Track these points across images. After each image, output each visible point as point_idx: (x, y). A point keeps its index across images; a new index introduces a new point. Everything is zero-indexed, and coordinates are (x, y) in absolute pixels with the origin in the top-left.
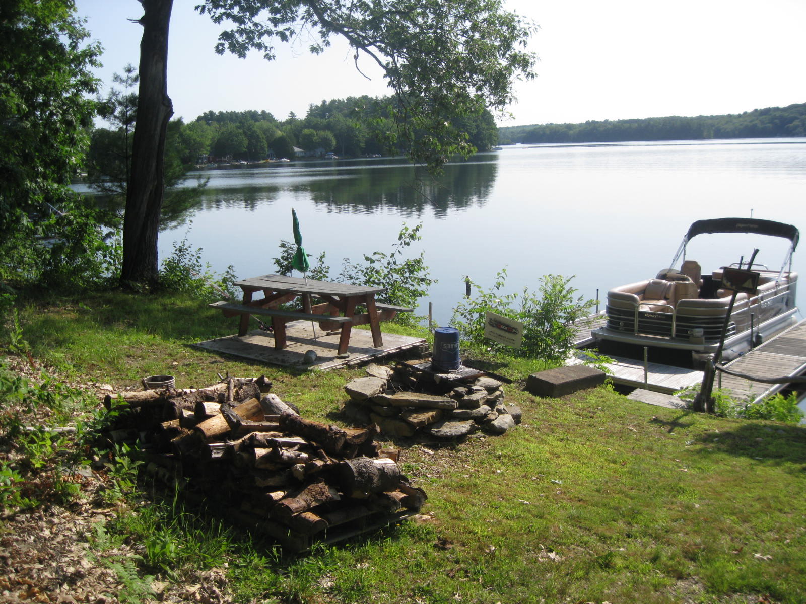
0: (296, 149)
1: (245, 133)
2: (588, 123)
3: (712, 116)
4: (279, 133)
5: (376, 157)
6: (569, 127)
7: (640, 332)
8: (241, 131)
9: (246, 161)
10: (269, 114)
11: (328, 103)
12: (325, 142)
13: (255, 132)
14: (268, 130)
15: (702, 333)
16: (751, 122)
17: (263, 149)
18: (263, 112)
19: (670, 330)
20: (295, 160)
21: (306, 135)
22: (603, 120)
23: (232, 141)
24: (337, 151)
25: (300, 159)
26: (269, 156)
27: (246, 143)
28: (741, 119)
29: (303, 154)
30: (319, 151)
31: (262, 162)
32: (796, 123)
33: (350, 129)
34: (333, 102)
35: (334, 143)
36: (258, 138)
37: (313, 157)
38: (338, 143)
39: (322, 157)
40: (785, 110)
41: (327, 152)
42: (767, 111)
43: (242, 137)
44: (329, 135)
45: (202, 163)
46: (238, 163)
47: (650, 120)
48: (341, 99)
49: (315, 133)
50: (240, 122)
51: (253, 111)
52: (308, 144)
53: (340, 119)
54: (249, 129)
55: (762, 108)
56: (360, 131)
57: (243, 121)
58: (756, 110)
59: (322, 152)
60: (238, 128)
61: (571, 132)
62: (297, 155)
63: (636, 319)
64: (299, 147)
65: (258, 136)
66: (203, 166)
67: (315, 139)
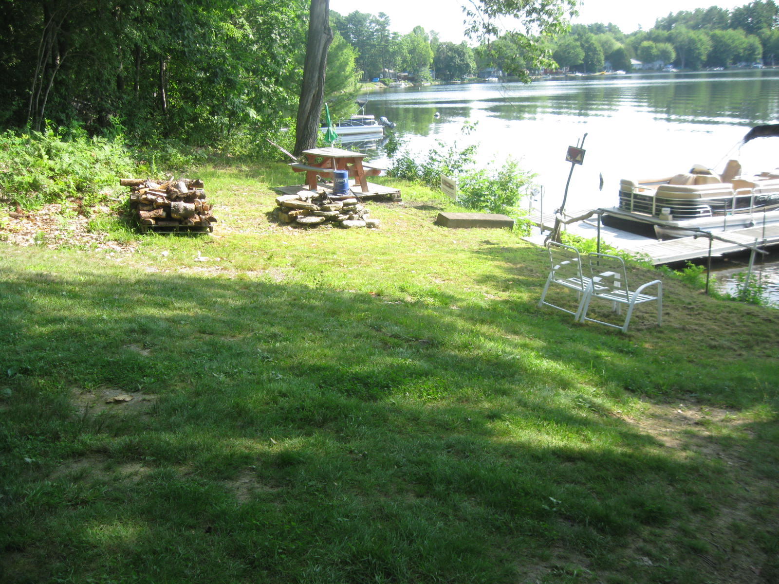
0: (634, 62)
1: (582, 46)
4: (618, 45)
5: (718, 70)
7: (635, 210)
8: (578, 43)
9: (581, 72)
10: (615, 26)
11: (674, 15)
12: (664, 55)
13: (593, 44)
14: (606, 42)
15: (669, 212)
17: (599, 61)
18: (610, 24)
19: (651, 209)
20: (631, 73)
21: (644, 47)
23: (569, 53)
24: (676, 64)
25: (636, 71)
26: (605, 68)
27: (582, 55)
29: (641, 67)
30: (657, 64)
31: (597, 74)
33: (692, 41)
34: (681, 13)
35: (673, 55)
36: (594, 51)
37: (651, 69)
38: (678, 55)
39: (660, 69)
41: (665, 65)
43: (579, 50)
44: (669, 47)
45: (538, 75)
46: (573, 75)
48: (689, 11)
49: (654, 45)
50: (579, 34)
51: (599, 23)
52: (647, 57)
53: (683, 31)
54: (587, 41)
56: (702, 44)
57: (582, 33)
59: (660, 65)
60: (576, 40)
62: (634, 67)
63: (632, 200)
64: (637, 60)
65: (595, 48)
66: (539, 77)
67: (654, 51)
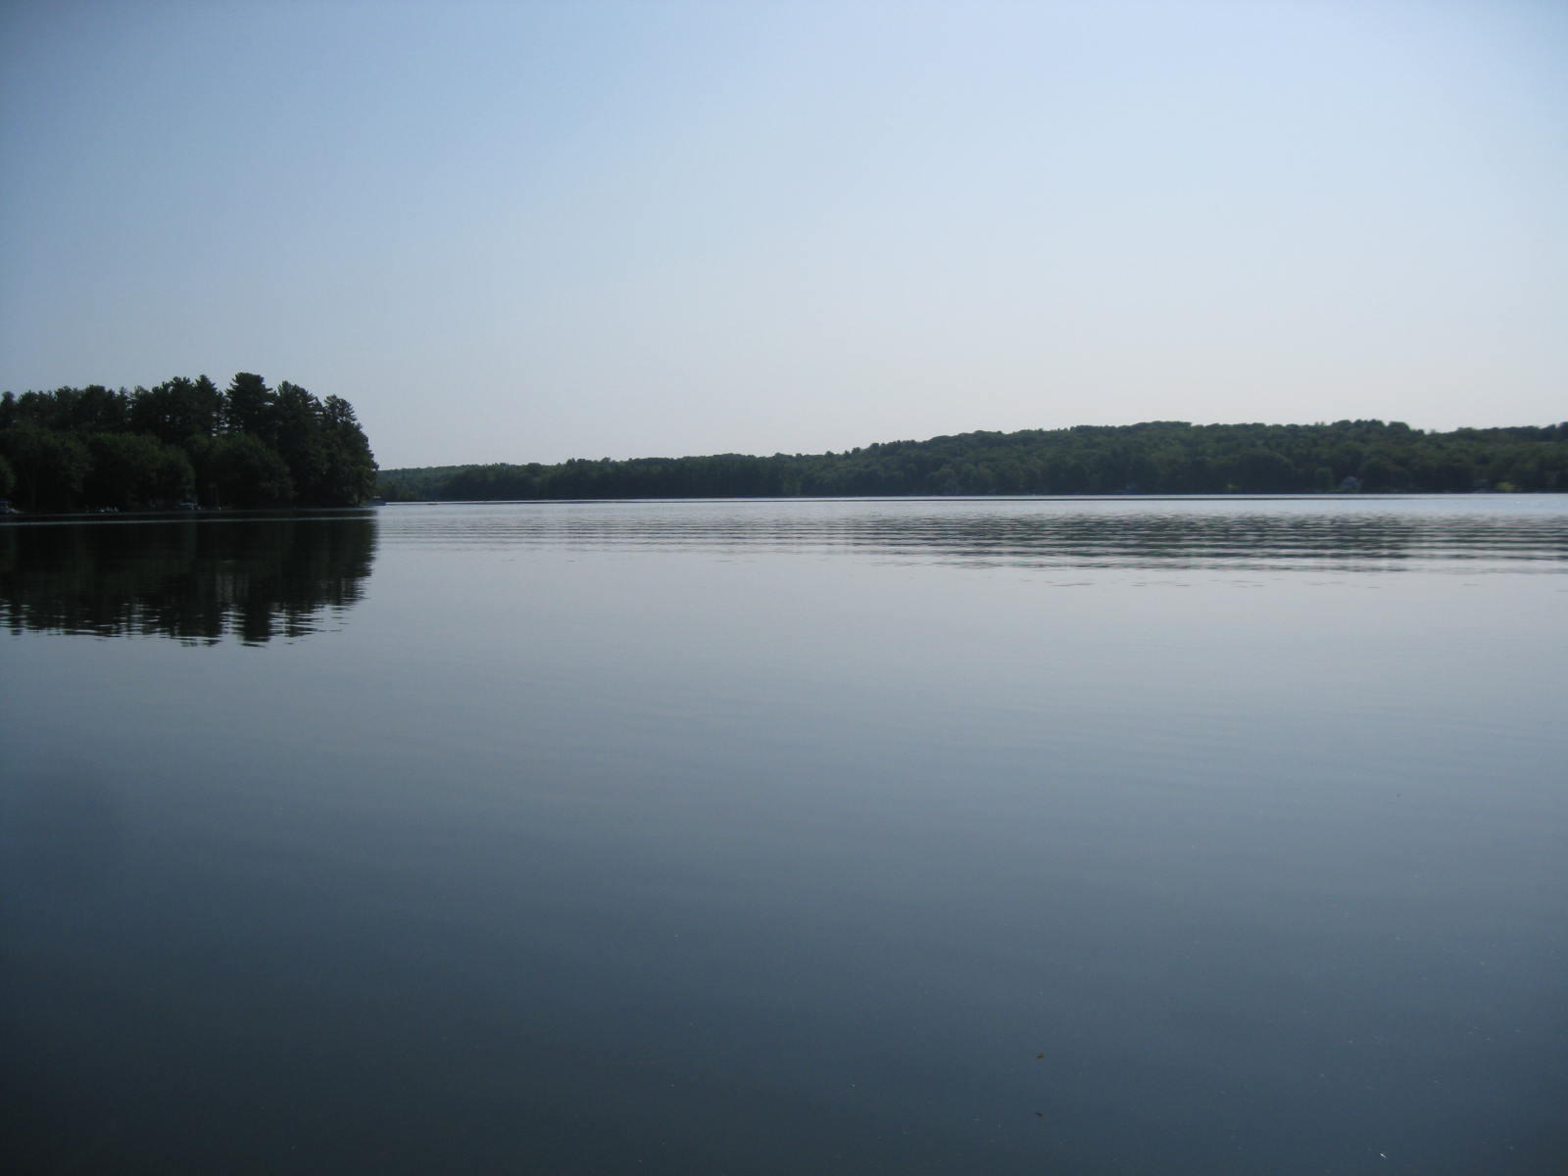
2: (571, 462)
3: (799, 455)
6: (534, 469)
11: (16, 398)
16: (866, 466)
22: (599, 459)
28: (849, 461)
32: (945, 469)
34: (29, 397)
40: (925, 445)
42: (895, 448)
47: (688, 459)
48: (45, 392)
55: (886, 442)
58: (875, 446)
61: (537, 480)
